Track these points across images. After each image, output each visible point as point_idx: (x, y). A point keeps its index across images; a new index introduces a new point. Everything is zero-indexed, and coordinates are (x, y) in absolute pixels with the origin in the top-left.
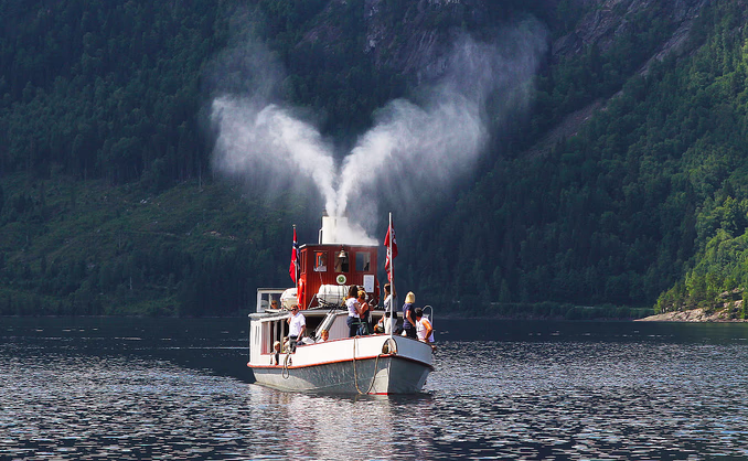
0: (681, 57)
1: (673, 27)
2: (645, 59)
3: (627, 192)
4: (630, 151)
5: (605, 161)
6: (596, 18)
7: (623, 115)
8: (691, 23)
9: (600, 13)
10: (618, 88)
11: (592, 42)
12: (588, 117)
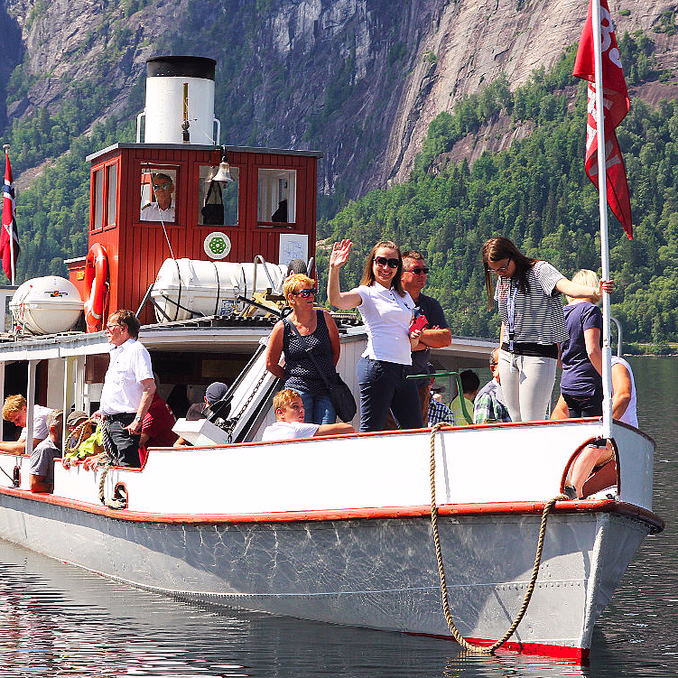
0: (121, 120)
1: (113, 94)
2: (89, 121)
3: (73, 241)
4: (76, 204)
5: (55, 212)
6: (46, 84)
7: (69, 172)
8: (129, 90)
9: (49, 81)
10: (66, 147)
11: (42, 106)
12: (38, 173)
